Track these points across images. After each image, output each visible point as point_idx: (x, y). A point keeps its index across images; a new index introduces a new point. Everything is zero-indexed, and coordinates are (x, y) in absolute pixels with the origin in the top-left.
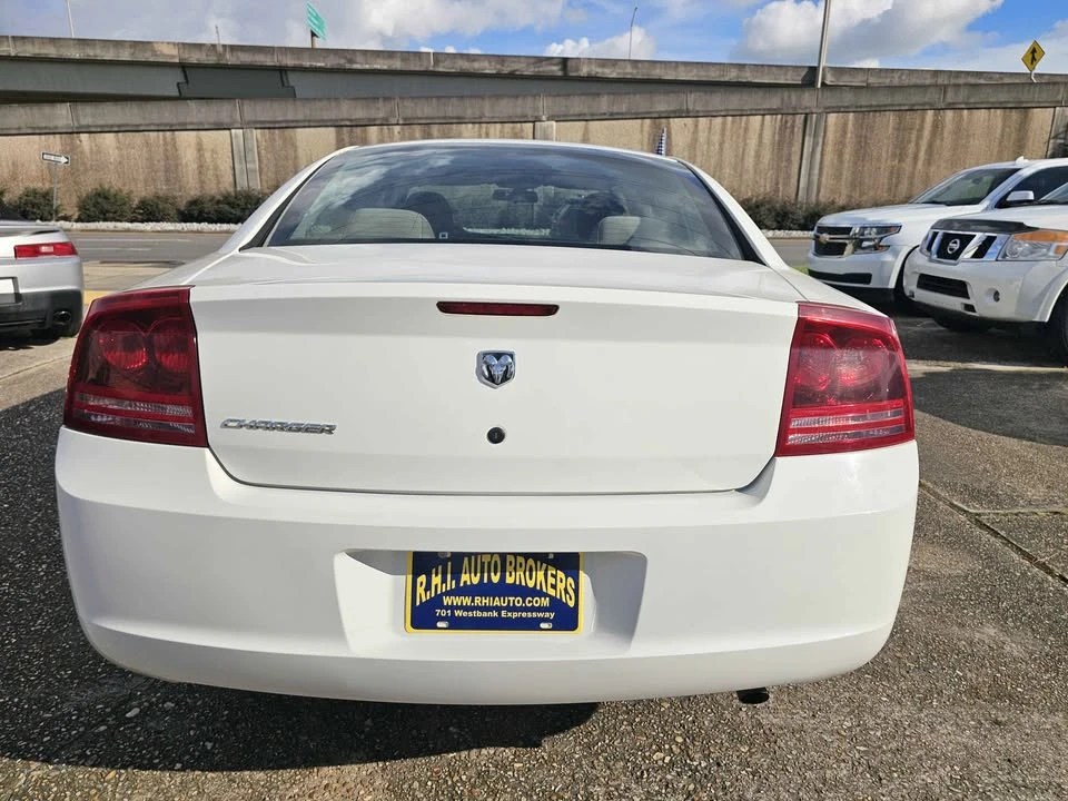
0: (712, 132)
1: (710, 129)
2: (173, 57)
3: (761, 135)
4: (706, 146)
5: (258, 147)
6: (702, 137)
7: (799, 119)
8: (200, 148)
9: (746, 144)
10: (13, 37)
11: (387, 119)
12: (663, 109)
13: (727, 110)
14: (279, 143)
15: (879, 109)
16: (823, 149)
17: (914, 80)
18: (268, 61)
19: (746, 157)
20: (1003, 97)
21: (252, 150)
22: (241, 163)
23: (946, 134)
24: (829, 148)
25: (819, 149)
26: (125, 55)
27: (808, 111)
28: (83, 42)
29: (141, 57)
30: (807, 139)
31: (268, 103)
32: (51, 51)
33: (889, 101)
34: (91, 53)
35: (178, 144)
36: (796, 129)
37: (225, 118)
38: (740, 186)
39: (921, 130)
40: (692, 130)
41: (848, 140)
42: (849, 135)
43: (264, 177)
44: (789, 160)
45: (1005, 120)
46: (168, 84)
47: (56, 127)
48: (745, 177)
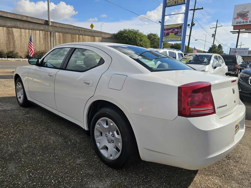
0: (26, 33)
1: (25, 32)
3: (40, 35)
4: (25, 37)
6: (23, 34)
7: (49, 33)
9: (36, 38)
12: (10, 25)
13: (29, 28)
15: (67, 33)
16: (56, 41)
17: (70, 27)
19: (37, 41)
20: (90, 34)
23: (81, 40)
24: (57, 41)
25: (55, 40)
27: (51, 31)
30: (51, 38)
33: (69, 31)
36: (48, 35)
38: (36, 48)
39: (76, 38)
40: (20, 32)
41: (61, 39)
42: (61, 38)
44: (48, 42)
45: (91, 38)
48: (37, 46)
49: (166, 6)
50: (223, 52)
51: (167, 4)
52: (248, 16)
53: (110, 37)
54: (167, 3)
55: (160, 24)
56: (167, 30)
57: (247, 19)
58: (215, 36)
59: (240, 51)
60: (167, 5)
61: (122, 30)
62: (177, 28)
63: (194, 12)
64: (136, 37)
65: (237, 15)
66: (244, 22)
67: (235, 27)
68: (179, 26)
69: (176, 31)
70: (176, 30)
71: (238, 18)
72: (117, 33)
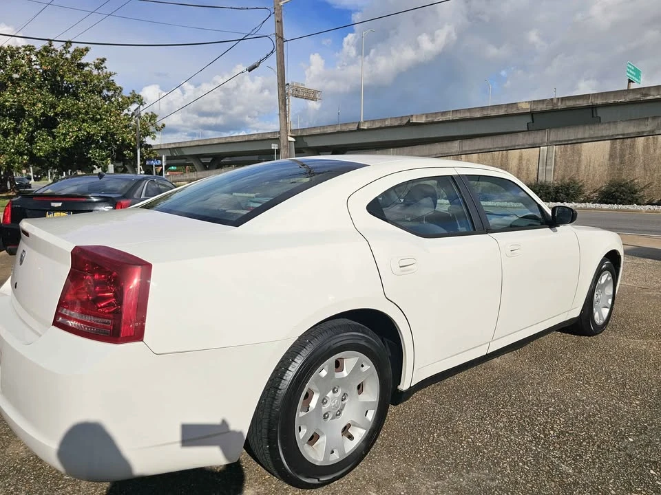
2: (528, 109)
5: (555, 156)
8: (521, 158)
10: (453, 111)
11: (653, 131)
14: (569, 152)
18: (584, 103)
21: (551, 158)
22: (543, 166)
26: (502, 112)
28: (483, 108)
29: (510, 112)
31: (566, 130)
32: (468, 115)
34: (485, 113)
35: (509, 157)
37: (538, 140)
43: (556, 173)
46: (522, 124)
47: (452, 153)
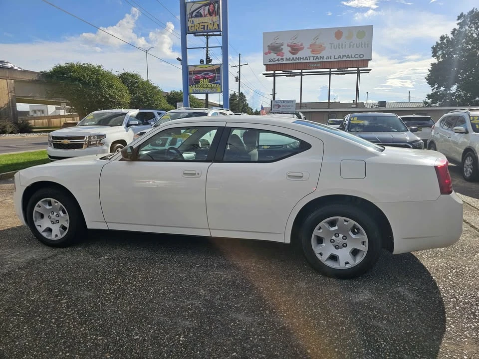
49: (187, 32)
50: (248, 105)
51: (188, 29)
52: (283, 51)
53: (36, 80)
54: (188, 27)
55: (180, 62)
56: (194, 74)
57: (282, 56)
58: (240, 79)
59: (284, 104)
60: (189, 31)
61: (63, 64)
62: (213, 71)
63: (207, 39)
64: (97, 79)
65: (269, 49)
66: (279, 59)
67: (268, 67)
68: (215, 68)
69: (212, 77)
70: (211, 74)
71: (270, 53)
72: (52, 70)
